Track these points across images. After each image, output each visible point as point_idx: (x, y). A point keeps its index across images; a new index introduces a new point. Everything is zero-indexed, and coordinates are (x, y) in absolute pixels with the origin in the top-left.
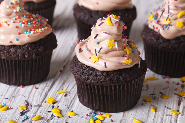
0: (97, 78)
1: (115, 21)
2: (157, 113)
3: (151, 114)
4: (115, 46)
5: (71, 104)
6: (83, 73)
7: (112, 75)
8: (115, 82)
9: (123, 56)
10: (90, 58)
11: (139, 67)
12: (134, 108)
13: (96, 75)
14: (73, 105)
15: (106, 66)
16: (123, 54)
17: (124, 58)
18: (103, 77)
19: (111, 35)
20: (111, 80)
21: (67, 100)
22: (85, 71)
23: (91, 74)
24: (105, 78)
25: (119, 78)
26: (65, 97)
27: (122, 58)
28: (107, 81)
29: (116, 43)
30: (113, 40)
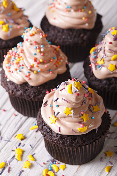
0: (52, 138)
1: (75, 91)
2: (110, 173)
3: (104, 174)
4: (71, 114)
5: (38, 144)
6: (43, 128)
7: (66, 139)
8: (67, 146)
9: (80, 123)
10: (49, 118)
11: (97, 132)
12: (92, 162)
13: (52, 135)
14: (39, 144)
15: (60, 131)
16: (80, 121)
17: (80, 124)
18: (56, 139)
19: (69, 103)
20: (64, 143)
21: (35, 138)
22: (44, 127)
23: (48, 133)
24: (59, 140)
25: (72, 143)
26: (36, 133)
27: (78, 124)
28: (60, 143)
29: (72, 111)
30: (70, 108)
